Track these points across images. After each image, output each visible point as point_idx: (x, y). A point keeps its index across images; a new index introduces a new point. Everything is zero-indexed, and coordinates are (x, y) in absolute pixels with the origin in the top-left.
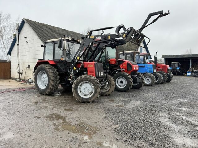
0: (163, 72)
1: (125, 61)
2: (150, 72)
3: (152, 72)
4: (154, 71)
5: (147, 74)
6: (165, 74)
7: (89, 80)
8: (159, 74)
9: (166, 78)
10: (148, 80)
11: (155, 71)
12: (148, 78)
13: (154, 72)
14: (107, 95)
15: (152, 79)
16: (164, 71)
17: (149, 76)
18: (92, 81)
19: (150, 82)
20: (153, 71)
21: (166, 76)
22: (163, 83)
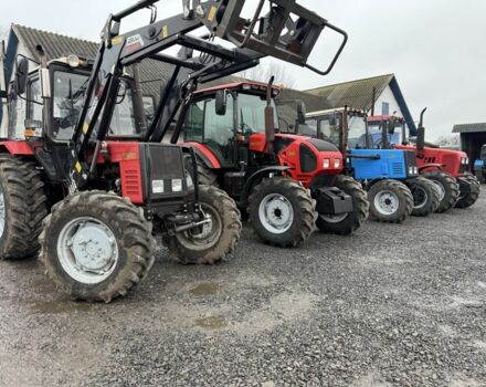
0: (443, 175)
1: (293, 140)
2: (396, 176)
3: (404, 176)
4: (411, 172)
5: (385, 182)
6: (449, 180)
7: (94, 210)
8: (430, 182)
9: (454, 194)
10: (388, 202)
11: (413, 171)
12: (387, 197)
13: (408, 177)
14: (211, 261)
15: (400, 199)
16: (446, 171)
17: (389, 189)
18: (104, 216)
19: (394, 211)
20: (407, 171)
21: (453, 186)
22: (442, 211)
